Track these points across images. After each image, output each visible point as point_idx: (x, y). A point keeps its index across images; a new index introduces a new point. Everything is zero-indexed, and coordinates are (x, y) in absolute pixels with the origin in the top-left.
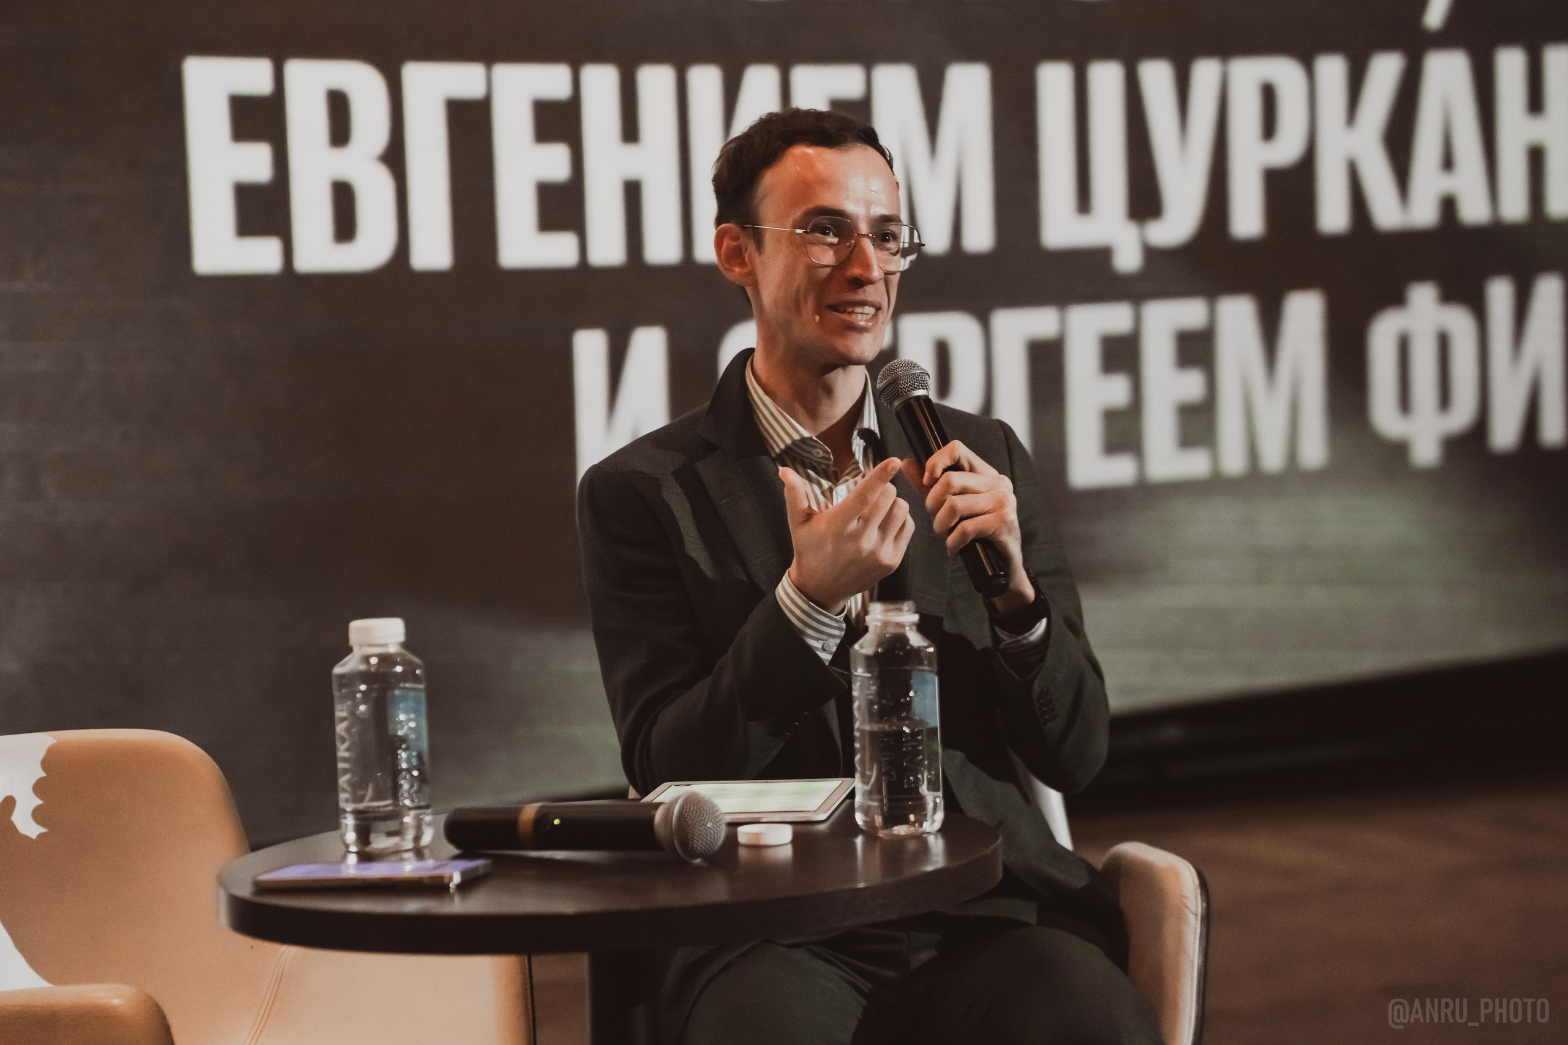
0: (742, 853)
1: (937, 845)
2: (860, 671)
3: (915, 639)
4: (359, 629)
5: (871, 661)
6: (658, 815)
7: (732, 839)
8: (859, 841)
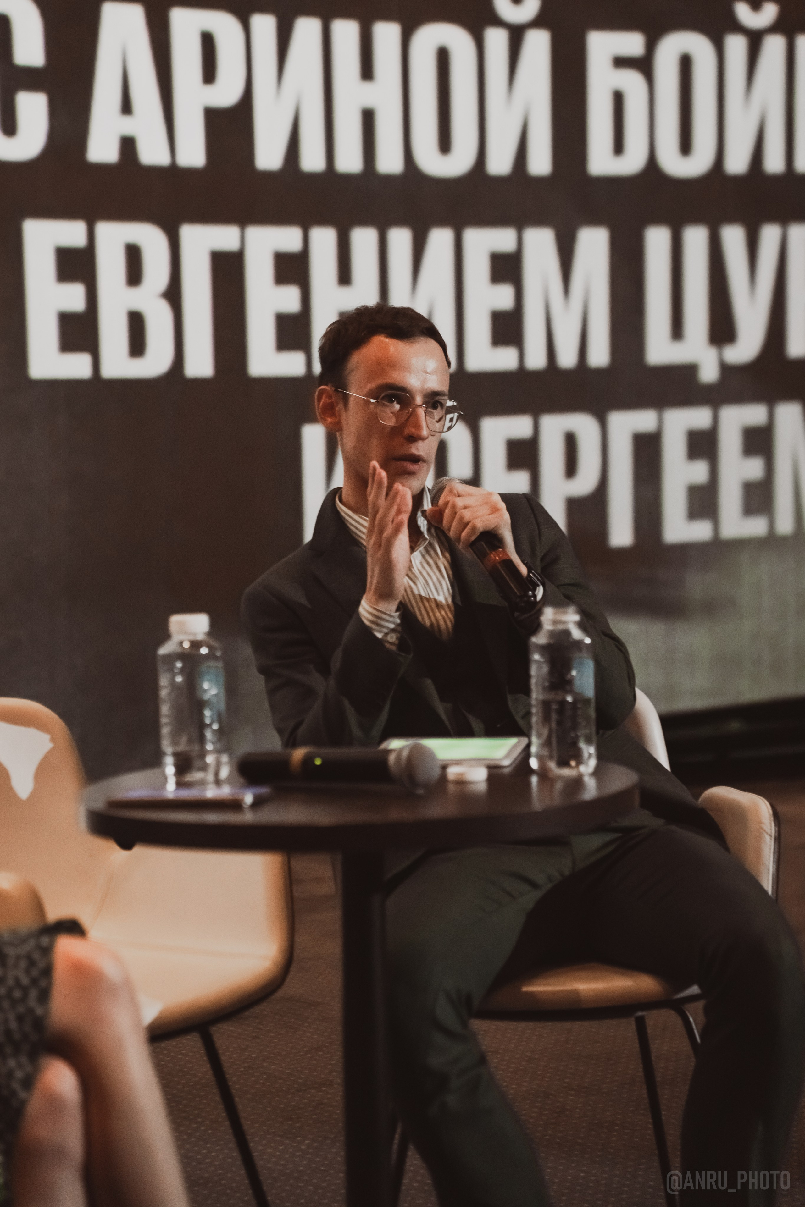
0: (451, 788)
1: (590, 783)
2: (536, 657)
3: (577, 634)
4: (176, 621)
5: (544, 649)
6: (392, 758)
7: (443, 778)
8: (534, 780)
